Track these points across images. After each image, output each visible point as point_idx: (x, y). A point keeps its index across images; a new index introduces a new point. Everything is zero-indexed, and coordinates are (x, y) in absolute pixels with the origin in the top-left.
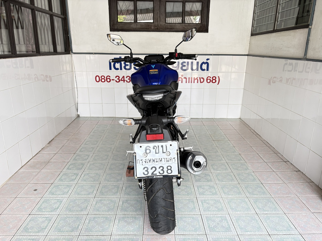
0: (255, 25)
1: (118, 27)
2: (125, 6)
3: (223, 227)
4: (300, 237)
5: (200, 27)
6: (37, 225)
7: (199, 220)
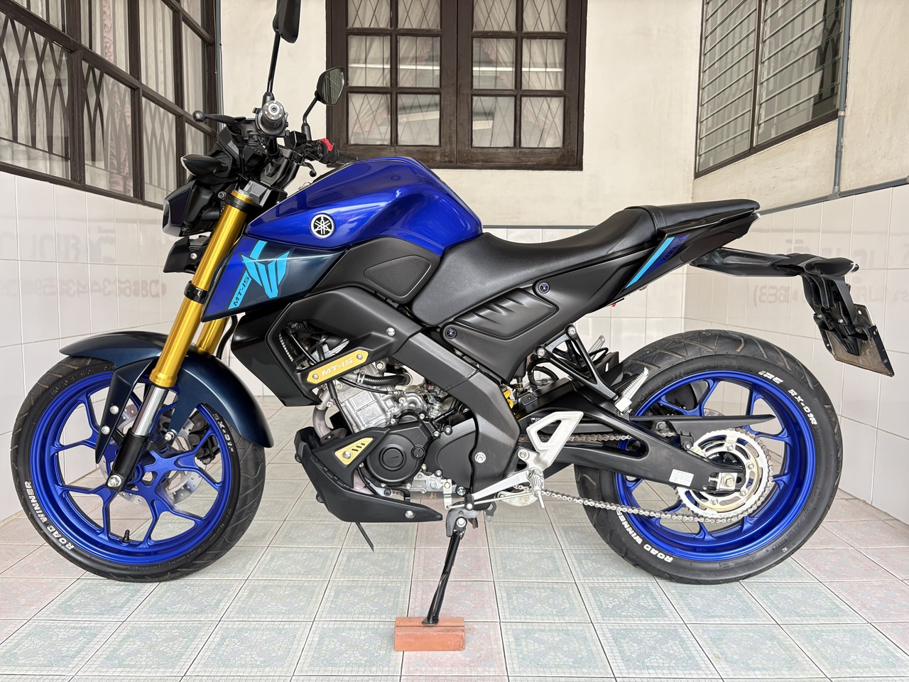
0: (703, 150)
2: (369, 106)
3: (639, 606)
4: (867, 628)
5: (561, 157)
6: (98, 600)
7: (569, 593)
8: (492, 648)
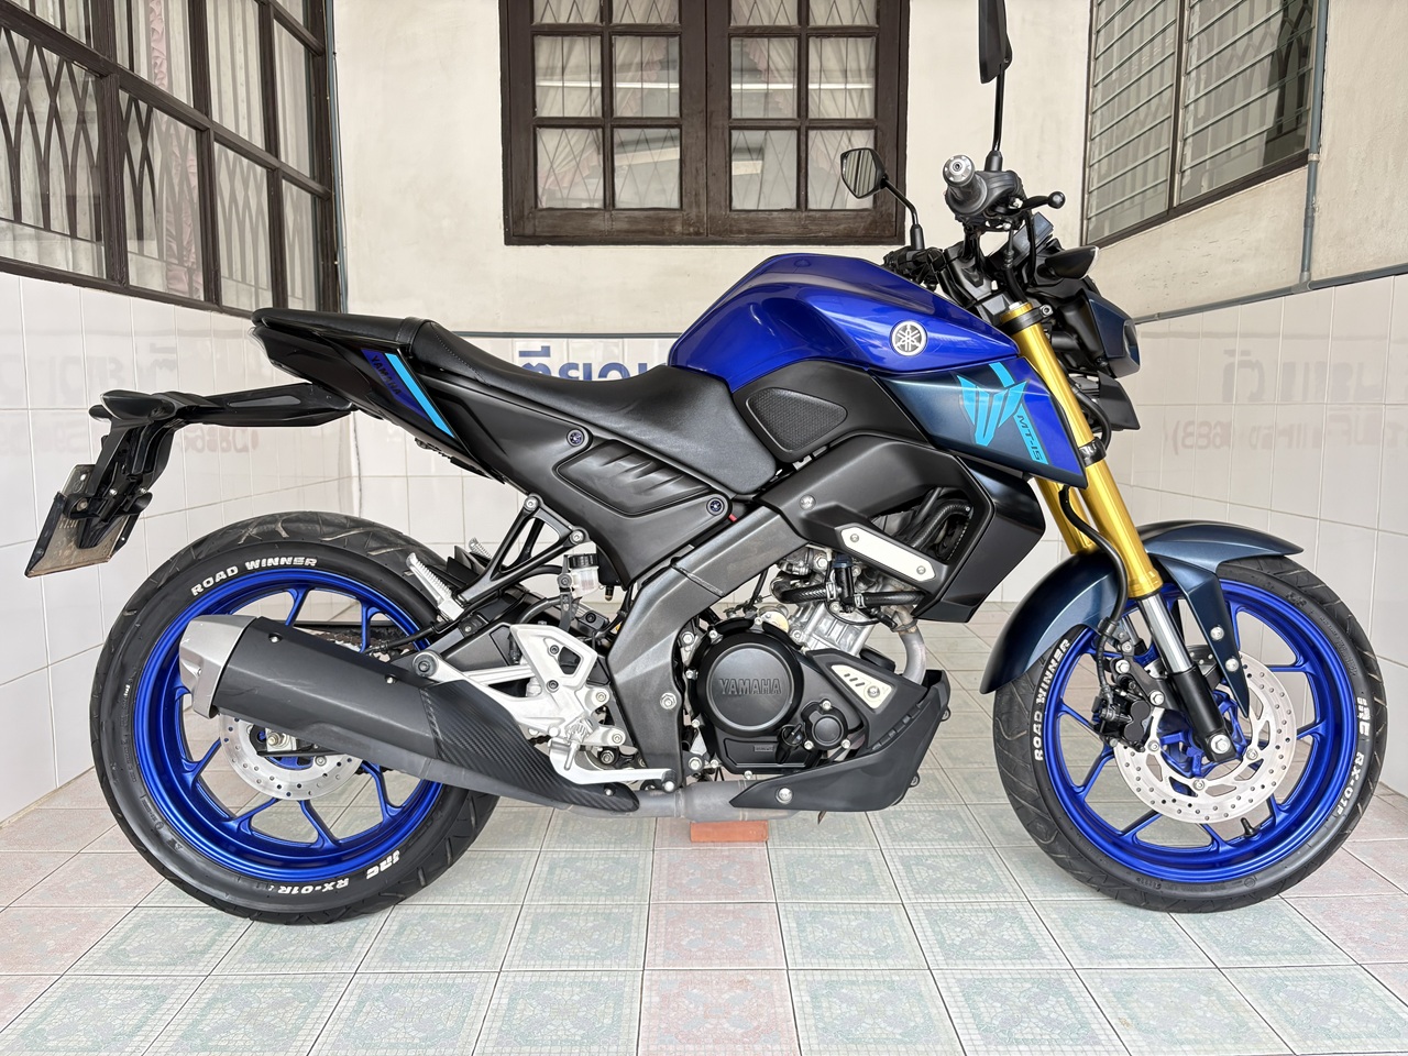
0: (1094, 210)
1: (538, 230)
2: (568, 148)
3: (1001, 941)
5: (871, 224)
6: (166, 941)
7: (893, 921)
8: (776, 1012)
